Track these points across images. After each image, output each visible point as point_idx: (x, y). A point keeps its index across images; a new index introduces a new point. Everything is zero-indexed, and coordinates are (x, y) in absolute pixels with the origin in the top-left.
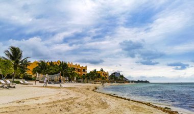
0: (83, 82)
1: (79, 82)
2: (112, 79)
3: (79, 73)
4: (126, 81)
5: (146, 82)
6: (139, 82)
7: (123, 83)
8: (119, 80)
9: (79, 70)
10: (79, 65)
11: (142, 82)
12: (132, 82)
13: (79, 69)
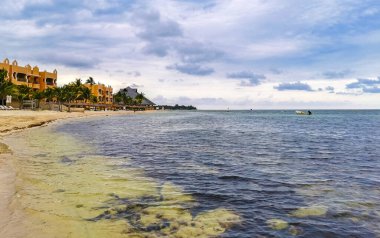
0: (37, 108)
1: (26, 107)
2: (118, 101)
3: (37, 86)
4: (150, 105)
5: (191, 108)
6: (177, 107)
7: (143, 109)
8: (135, 103)
9: (35, 80)
10: (36, 68)
11: (183, 108)
12: (160, 107)
13: (36, 78)
